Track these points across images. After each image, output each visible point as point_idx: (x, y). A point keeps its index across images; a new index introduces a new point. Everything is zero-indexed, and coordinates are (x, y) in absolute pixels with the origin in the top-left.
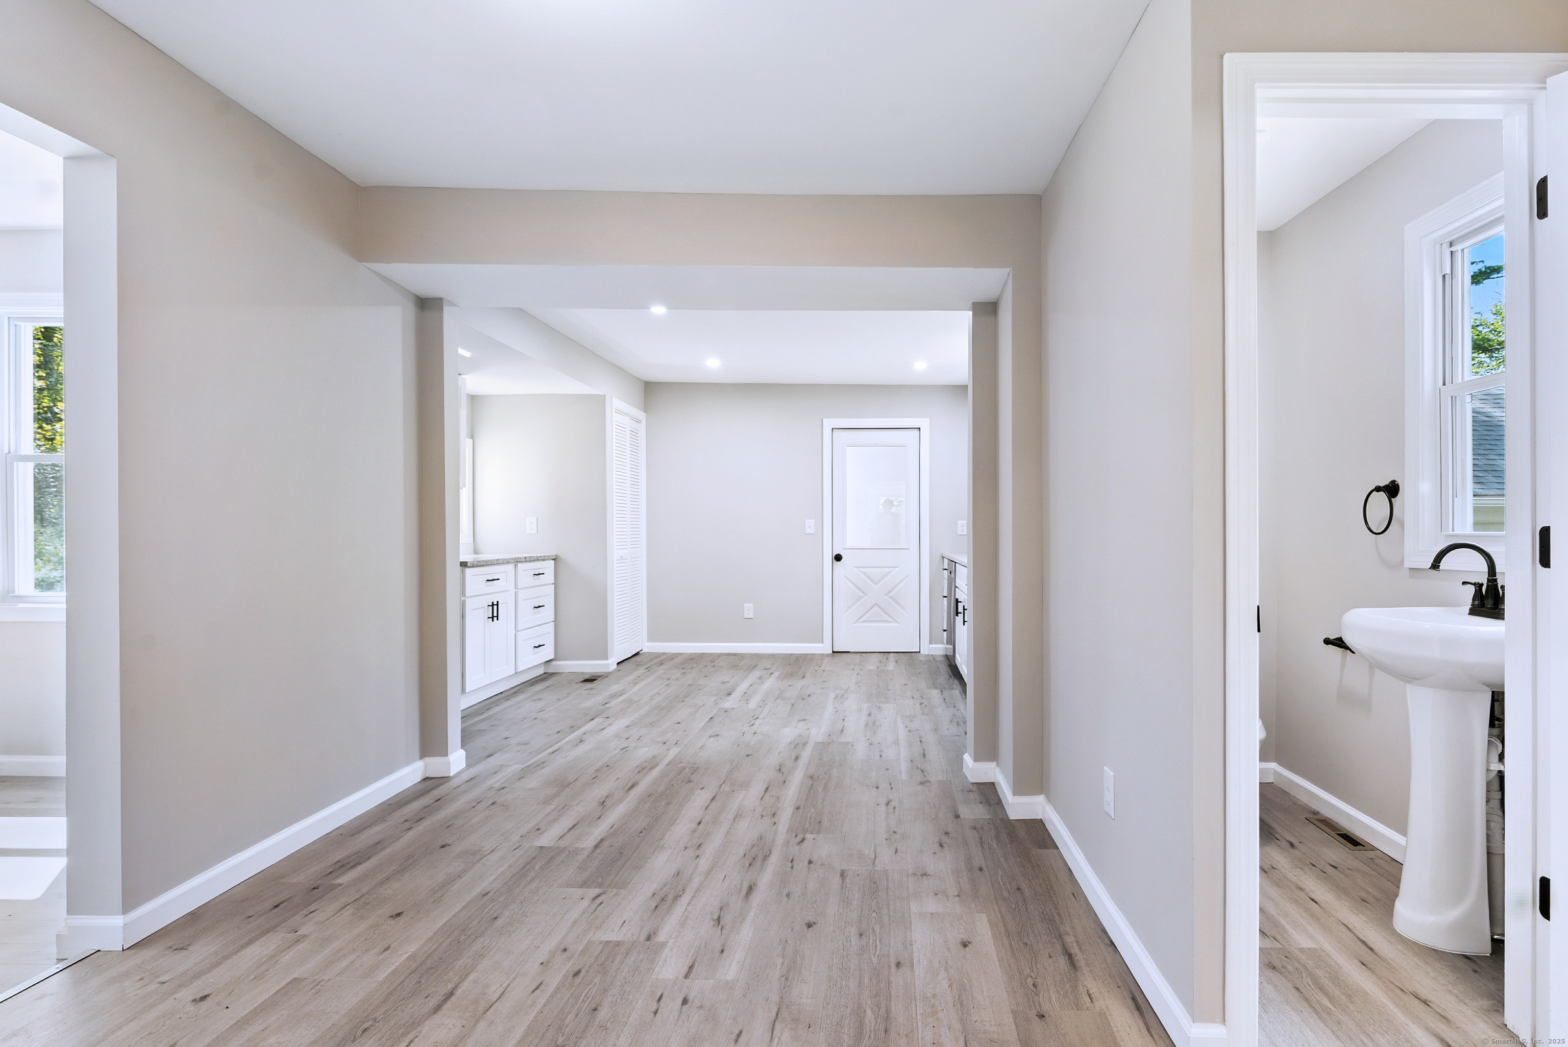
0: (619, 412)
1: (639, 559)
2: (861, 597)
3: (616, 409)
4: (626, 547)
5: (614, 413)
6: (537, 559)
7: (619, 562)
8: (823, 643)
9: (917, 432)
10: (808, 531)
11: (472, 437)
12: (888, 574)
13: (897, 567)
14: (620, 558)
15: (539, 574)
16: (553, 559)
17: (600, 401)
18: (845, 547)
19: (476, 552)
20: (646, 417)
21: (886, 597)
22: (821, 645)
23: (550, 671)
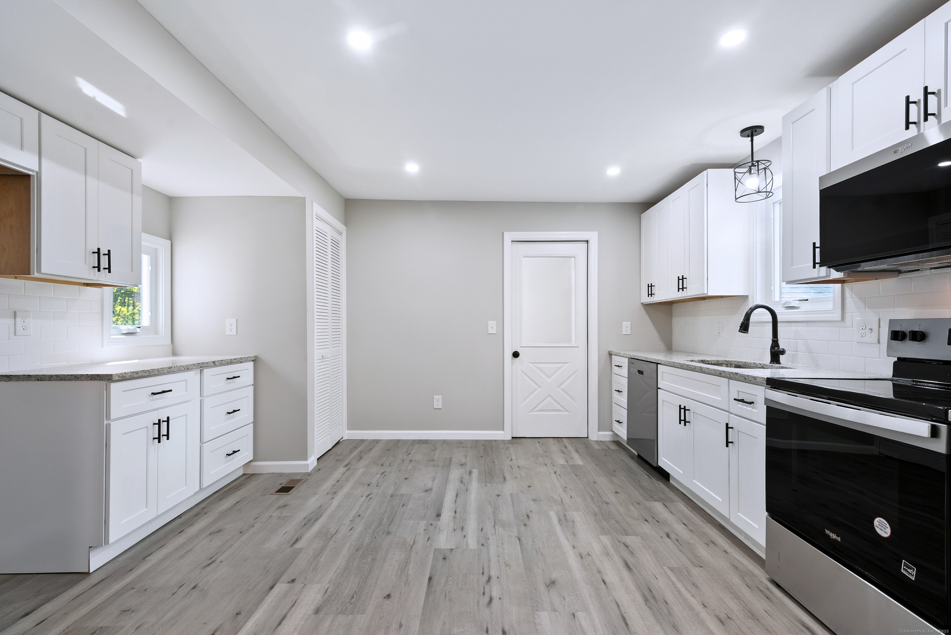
0: (319, 218)
1: (340, 356)
2: (535, 390)
3: (316, 215)
4: (327, 346)
5: (314, 219)
6: (231, 362)
7: (321, 361)
8: (503, 430)
9: (584, 245)
10: (491, 331)
11: (170, 237)
12: (559, 368)
13: (567, 363)
14: (321, 358)
15: (234, 377)
16: (253, 361)
17: (300, 203)
18: (522, 346)
19: (174, 353)
20: (347, 230)
21: (558, 389)
22: (502, 432)
23: (250, 471)
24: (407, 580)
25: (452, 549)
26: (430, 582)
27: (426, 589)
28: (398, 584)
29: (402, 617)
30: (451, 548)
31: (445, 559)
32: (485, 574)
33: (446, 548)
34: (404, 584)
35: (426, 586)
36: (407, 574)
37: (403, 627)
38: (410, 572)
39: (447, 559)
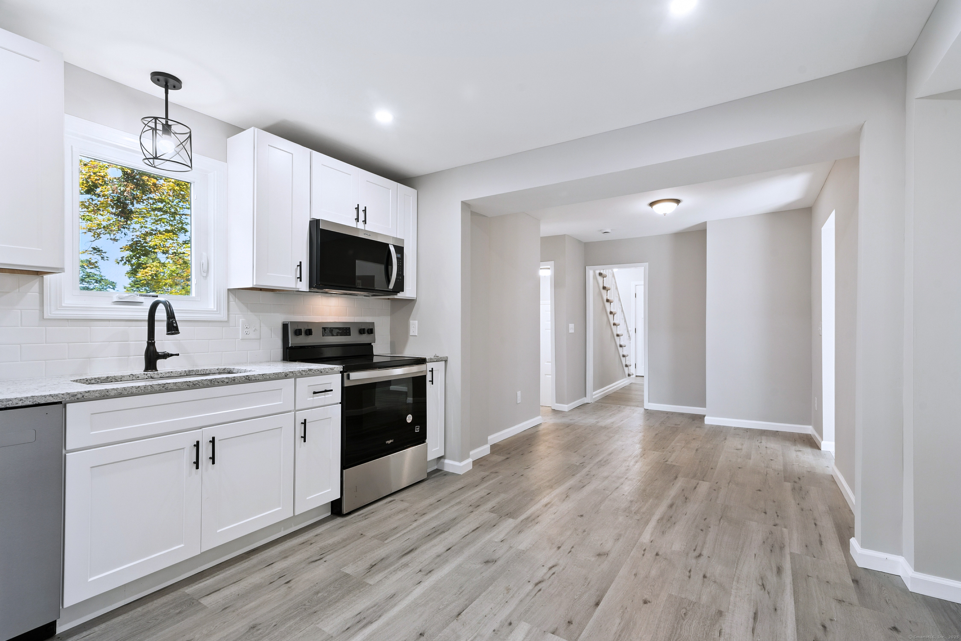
24: (623, 613)
25: (553, 633)
26: (599, 601)
27: (605, 596)
28: (635, 612)
29: (633, 580)
30: (553, 635)
31: (570, 623)
32: (539, 589)
33: (559, 638)
34: (627, 609)
35: (604, 598)
36: (622, 619)
37: (634, 573)
38: (618, 621)
39: (567, 621)
